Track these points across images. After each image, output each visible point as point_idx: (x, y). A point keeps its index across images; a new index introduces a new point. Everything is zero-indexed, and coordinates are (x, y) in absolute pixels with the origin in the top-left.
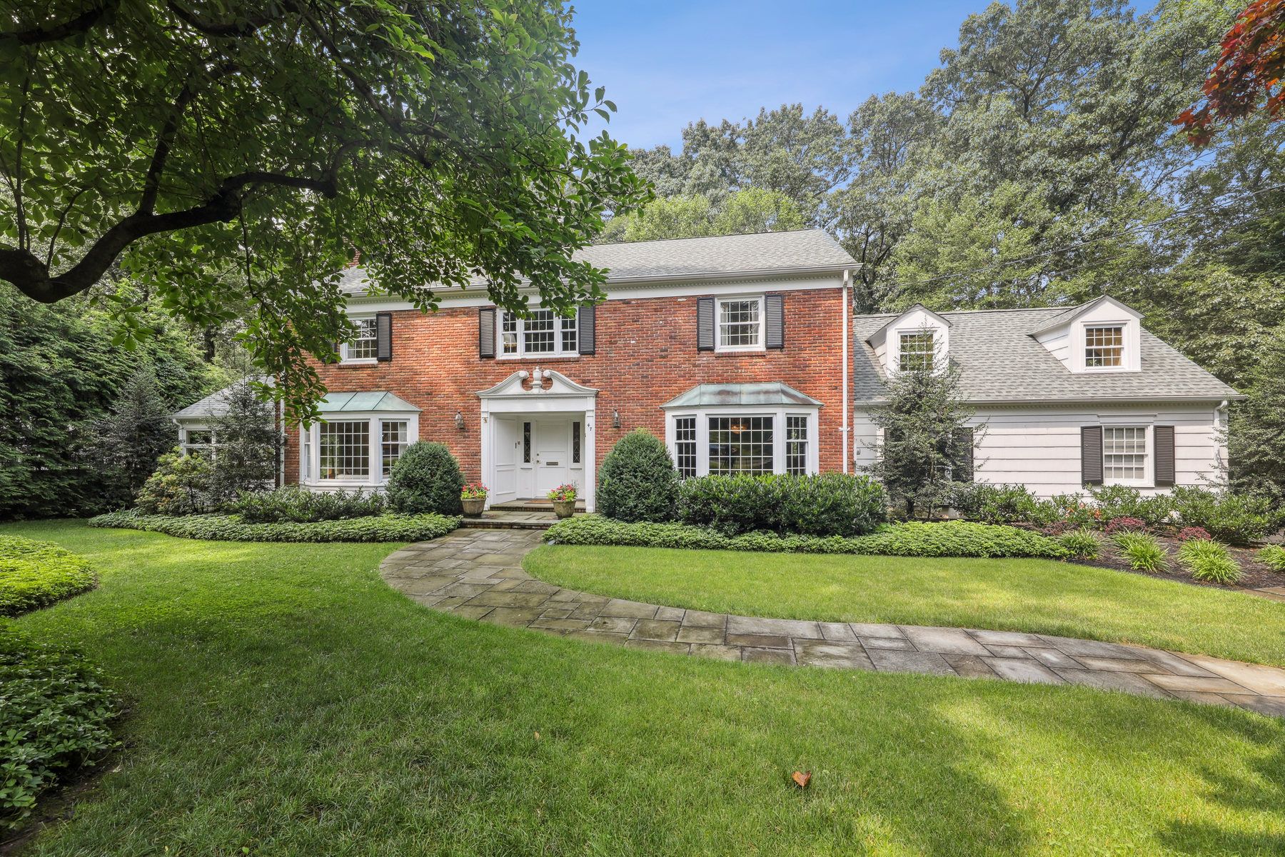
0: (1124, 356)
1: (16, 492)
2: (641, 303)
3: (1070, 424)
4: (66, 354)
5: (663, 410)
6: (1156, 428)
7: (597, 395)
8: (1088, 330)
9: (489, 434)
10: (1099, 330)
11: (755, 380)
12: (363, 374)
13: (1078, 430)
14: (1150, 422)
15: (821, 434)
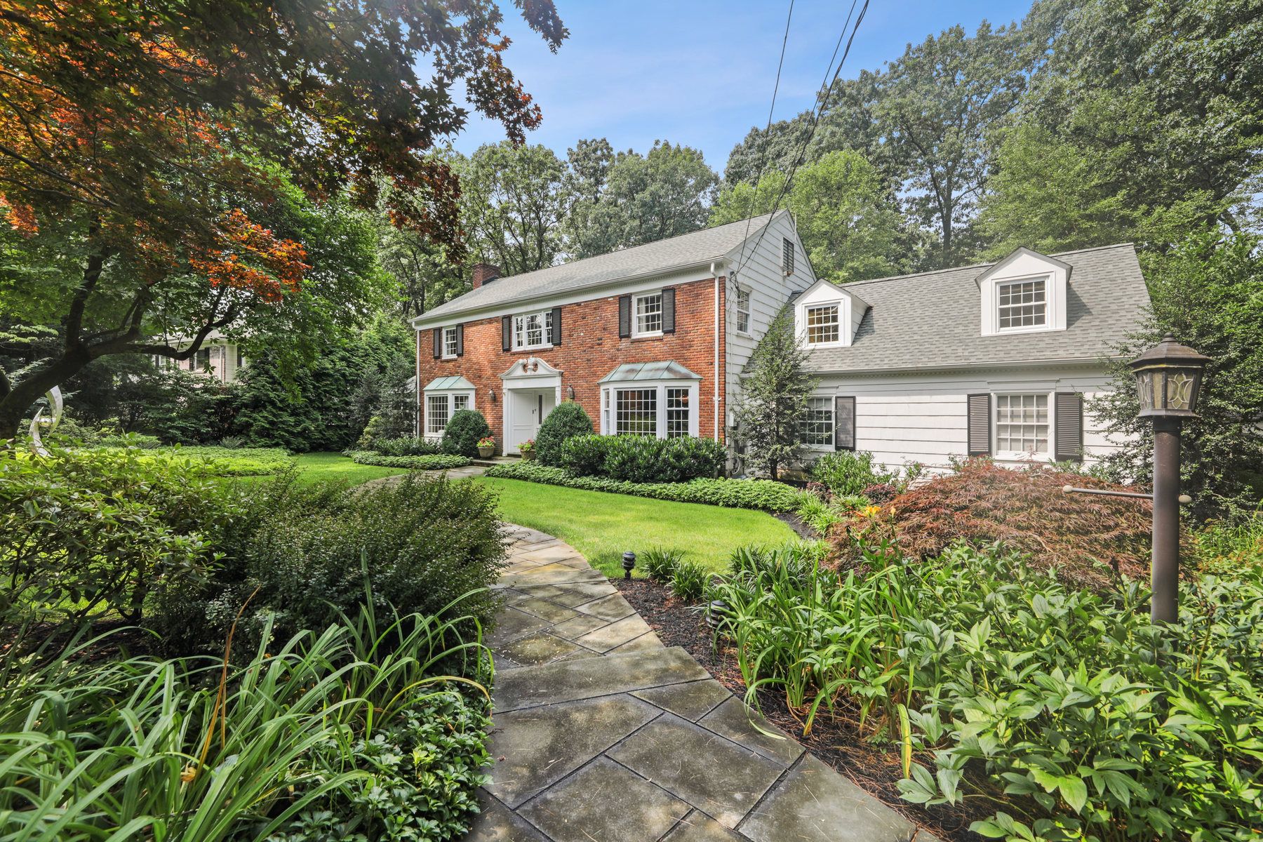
0: (1048, 313)
1: (318, 435)
2: (587, 303)
3: (957, 391)
4: (342, 359)
5: (599, 385)
6: (1057, 395)
7: (562, 374)
8: (1002, 288)
9: (507, 401)
10: (1017, 287)
11: (656, 360)
12: (451, 365)
13: (965, 398)
14: (1051, 388)
15: (701, 403)
